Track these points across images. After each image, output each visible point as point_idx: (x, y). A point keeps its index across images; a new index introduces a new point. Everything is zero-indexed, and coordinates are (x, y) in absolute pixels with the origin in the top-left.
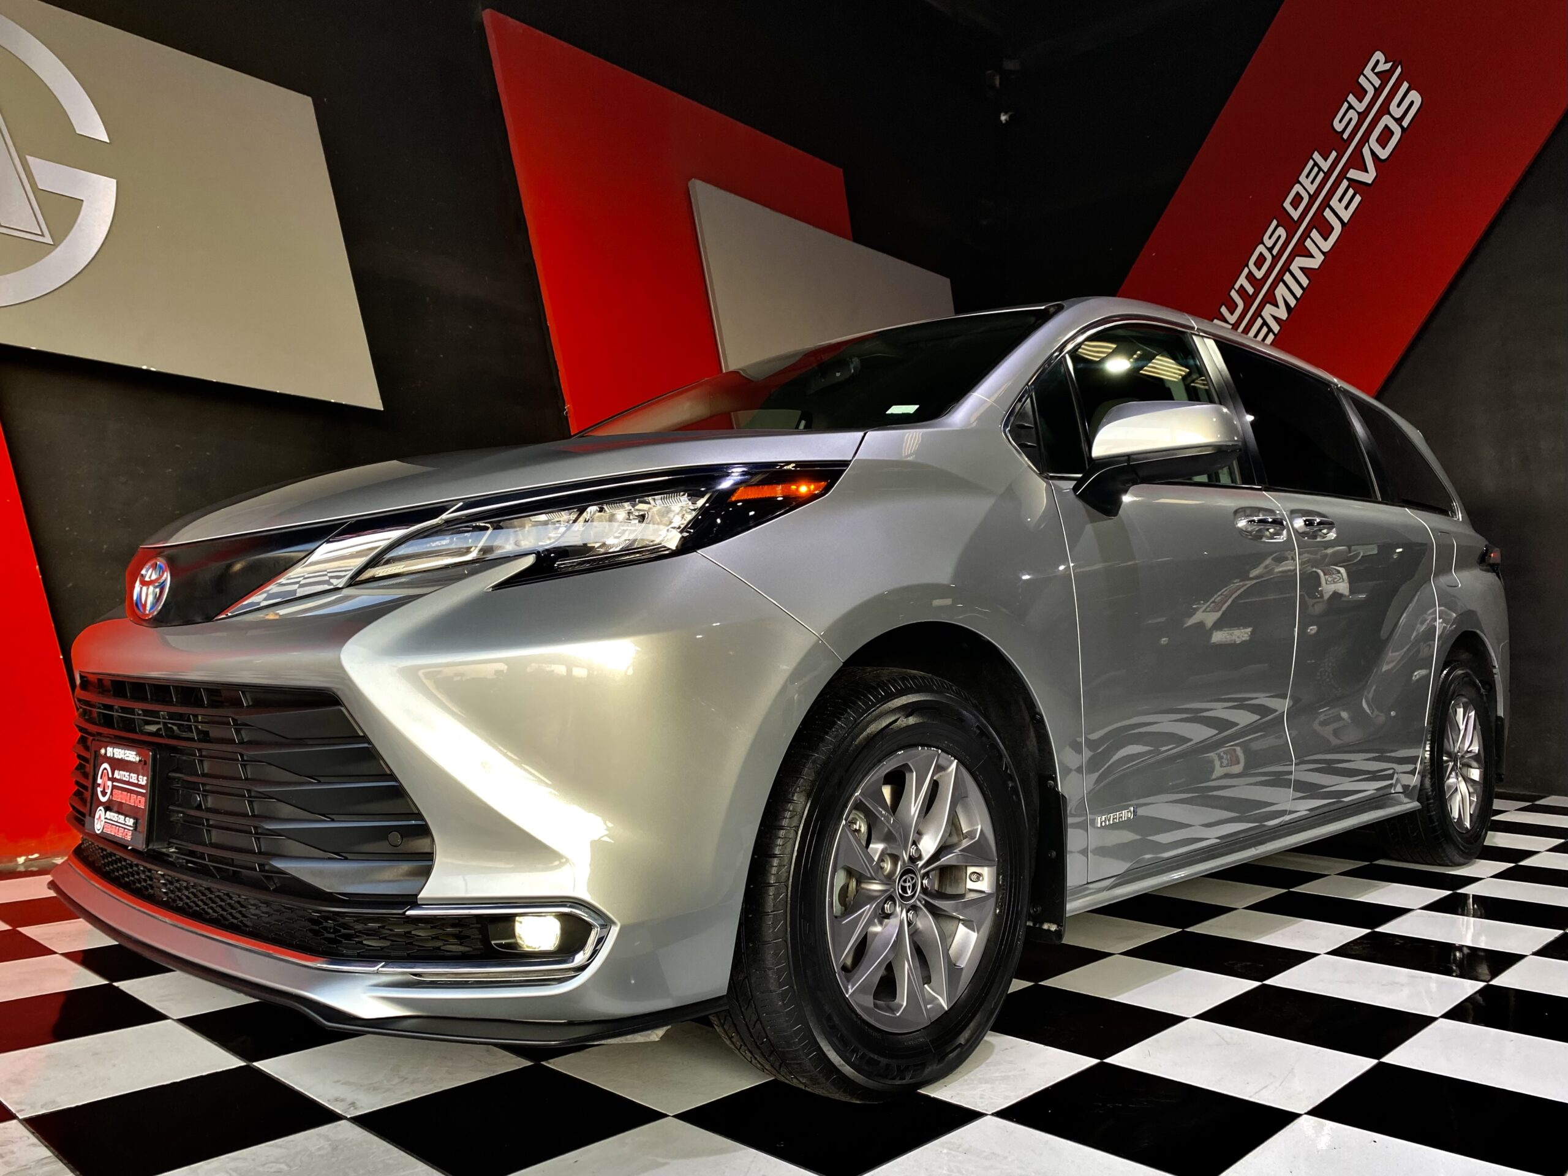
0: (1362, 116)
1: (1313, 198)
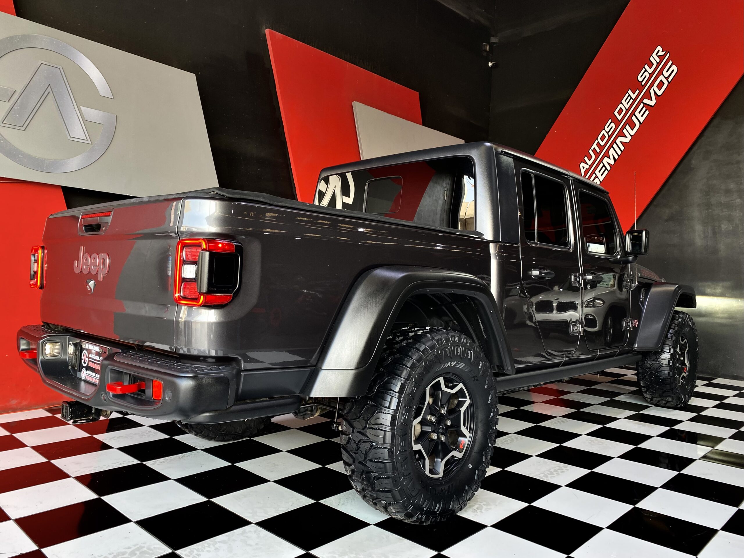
0: (651, 75)
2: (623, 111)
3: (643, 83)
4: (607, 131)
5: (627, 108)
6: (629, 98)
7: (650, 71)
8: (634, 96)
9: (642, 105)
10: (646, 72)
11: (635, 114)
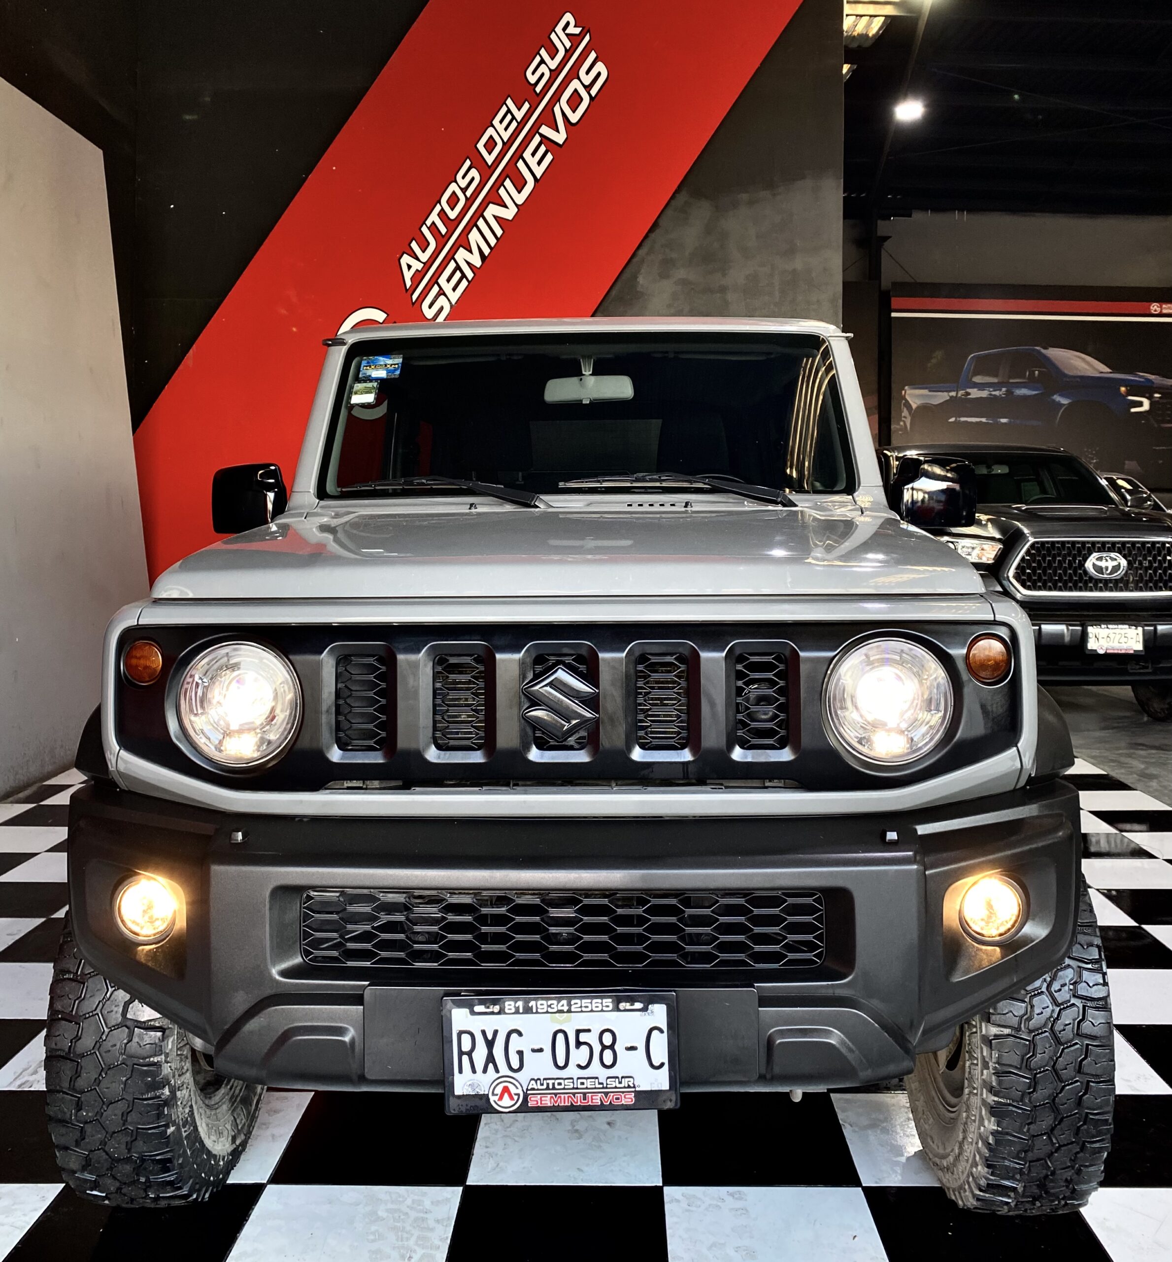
0: (554, 73)
1: (507, 145)
2: (496, 144)
3: (538, 89)
4: (463, 185)
5: (505, 141)
6: (509, 117)
7: (553, 64)
8: (519, 115)
9: (537, 139)
10: (543, 66)
11: (525, 155)
